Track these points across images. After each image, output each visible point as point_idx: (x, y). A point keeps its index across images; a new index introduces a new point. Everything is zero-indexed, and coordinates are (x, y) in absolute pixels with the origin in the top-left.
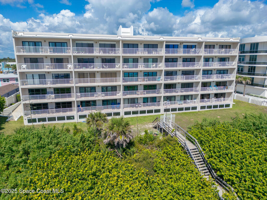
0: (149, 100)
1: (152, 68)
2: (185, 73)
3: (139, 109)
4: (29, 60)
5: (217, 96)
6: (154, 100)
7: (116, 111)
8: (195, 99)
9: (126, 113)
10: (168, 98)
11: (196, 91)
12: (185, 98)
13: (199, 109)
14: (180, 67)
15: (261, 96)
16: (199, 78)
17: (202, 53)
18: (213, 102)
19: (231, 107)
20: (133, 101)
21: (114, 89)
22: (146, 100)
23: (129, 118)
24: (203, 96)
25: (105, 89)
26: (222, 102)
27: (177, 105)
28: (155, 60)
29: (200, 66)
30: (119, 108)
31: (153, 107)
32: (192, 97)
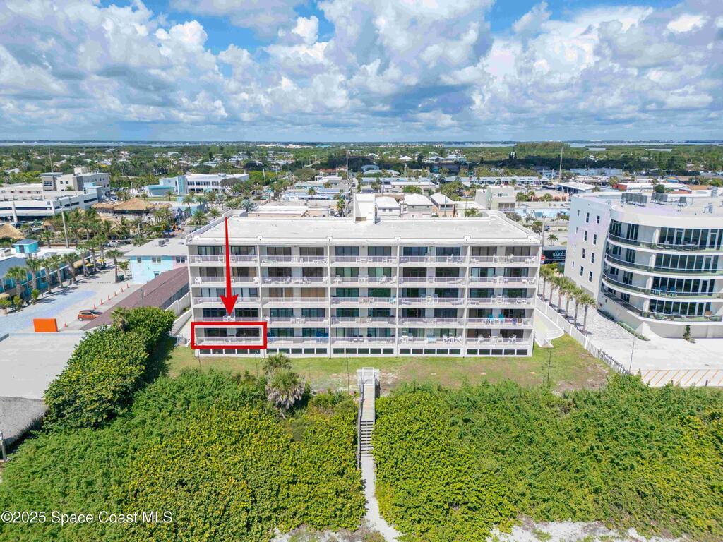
0: (378, 333)
1: (381, 283)
2: (441, 293)
3: (358, 346)
4: (205, 271)
5: (505, 333)
6: (386, 333)
7: (321, 345)
8: (461, 334)
9: (336, 351)
10: (414, 332)
11: (460, 323)
12: (443, 332)
13: (463, 354)
14: (431, 283)
15: (637, 331)
16: (464, 303)
18: (495, 343)
19: (530, 354)
20: (351, 333)
21: (320, 313)
22: (372, 333)
23: (340, 358)
24: (474, 333)
25: (307, 313)
27: (424, 344)
28: (388, 272)
29: (465, 283)
30: (326, 342)
31: (383, 344)
32: (456, 332)
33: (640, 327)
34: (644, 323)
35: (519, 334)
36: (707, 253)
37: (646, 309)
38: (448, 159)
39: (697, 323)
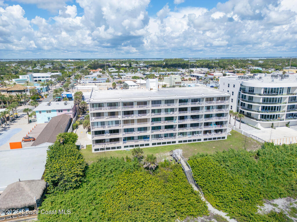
0: (168, 135)
1: (170, 114)
2: (193, 117)
3: (162, 141)
4: (96, 115)
5: (216, 131)
6: (171, 135)
7: (146, 142)
8: (201, 133)
9: (153, 144)
10: (182, 134)
11: (201, 128)
12: (193, 133)
13: (202, 141)
14: (189, 113)
15: (255, 126)
16: (203, 120)
17: (204, 104)
18: (214, 135)
19: (226, 138)
20: (158, 136)
21: (145, 129)
22: (166, 136)
23: (155, 147)
24: (206, 132)
25: (140, 129)
26: (220, 135)
27: (187, 138)
28: (172, 110)
29: (203, 112)
30: (148, 141)
31: (171, 140)
32: (198, 132)
33: (257, 124)
34: (259, 123)
35: (221, 131)
36: (279, 96)
37: (259, 118)
38: (140, 65)
39: (275, 122)
